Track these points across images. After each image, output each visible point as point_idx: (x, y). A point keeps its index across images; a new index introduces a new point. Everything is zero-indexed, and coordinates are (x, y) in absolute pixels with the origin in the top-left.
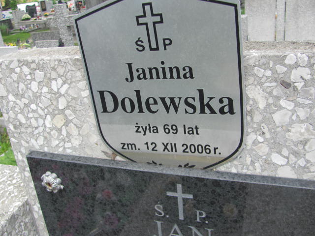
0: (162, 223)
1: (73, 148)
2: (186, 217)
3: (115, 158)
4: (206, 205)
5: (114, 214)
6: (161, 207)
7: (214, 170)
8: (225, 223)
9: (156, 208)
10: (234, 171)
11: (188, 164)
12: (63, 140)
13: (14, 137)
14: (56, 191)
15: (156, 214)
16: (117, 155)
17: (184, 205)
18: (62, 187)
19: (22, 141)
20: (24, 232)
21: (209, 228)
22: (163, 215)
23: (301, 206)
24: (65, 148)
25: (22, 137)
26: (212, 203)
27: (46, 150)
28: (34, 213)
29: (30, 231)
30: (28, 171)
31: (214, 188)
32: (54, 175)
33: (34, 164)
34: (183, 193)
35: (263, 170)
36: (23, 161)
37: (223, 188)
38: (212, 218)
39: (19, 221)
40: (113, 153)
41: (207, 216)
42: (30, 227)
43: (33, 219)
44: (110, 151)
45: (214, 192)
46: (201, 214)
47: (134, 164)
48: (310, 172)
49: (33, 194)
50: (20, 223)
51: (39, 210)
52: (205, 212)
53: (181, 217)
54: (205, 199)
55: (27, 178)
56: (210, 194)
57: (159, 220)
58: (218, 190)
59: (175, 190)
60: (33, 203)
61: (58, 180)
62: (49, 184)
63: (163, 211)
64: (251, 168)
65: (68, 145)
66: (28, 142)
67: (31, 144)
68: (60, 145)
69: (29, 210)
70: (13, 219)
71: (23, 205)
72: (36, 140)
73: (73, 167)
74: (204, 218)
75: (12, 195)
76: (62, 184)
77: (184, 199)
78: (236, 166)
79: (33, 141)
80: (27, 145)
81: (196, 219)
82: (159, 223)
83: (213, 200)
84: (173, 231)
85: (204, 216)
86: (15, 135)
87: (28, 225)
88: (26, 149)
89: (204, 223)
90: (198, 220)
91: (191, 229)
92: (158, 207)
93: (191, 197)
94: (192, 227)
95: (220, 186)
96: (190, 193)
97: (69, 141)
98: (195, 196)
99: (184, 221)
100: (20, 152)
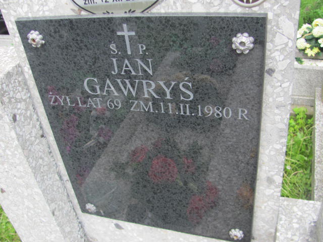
0: (116, 60)
1: (50, 10)
2: (132, 52)
3: (80, 13)
4: (144, 38)
5: (83, 59)
6: (114, 45)
7: (149, 12)
8: (159, 52)
9: (111, 47)
10: (163, 11)
11: (131, 10)
12: (42, 4)
13: (4, 8)
14: (39, 46)
15: (112, 53)
16: (81, 11)
17: (130, 41)
18: (44, 42)
19: (11, 11)
20: (18, 88)
21: (149, 58)
22: (116, 52)
23: (208, 31)
24: (44, 11)
25: (10, 7)
26: (149, 36)
27: (30, 15)
28: (25, 73)
29: (23, 88)
30: (18, 37)
31: (148, 23)
32: (37, 32)
33: (21, 26)
34: (128, 31)
35: (182, 8)
36: (13, 29)
37: (154, 23)
38: (150, 49)
39: (14, 78)
40: (79, 10)
41: (146, 48)
42: (23, 85)
43: (25, 79)
44: (76, 8)
45: (148, 27)
46: (142, 47)
47: (93, 15)
48: (214, 6)
49: (23, 56)
50: (15, 80)
51: (29, 70)
52: (145, 44)
53: (129, 53)
54: (144, 34)
55: (17, 44)
56: (146, 29)
57: (114, 57)
58: (152, 25)
59: (123, 30)
60: (24, 65)
61: (41, 36)
62: (34, 40)
63: (116, 49)
64: (174, 7)
65: (46, 8)
66: (15, 11)
67: (18, 12)
68: (40, 9)
69: (22, 71)
70: (9, 75)
71: (16, 66)
72: (22, 8)
73: (50, 23)
74: (145, 50)
75: (7, 62)
76: (43, 40)
77: (129, 36)
78: (164, 7)
79: (19, 9)
80: (15, 14)
81: (139, 53)
82: (114, 60)
83: (149, 34)
84: (125, 65)
85: (144, 49)
86: (5, 6)
87: (21, 83)
88: (14, 17)
89: (145, 54)
90: (141, 53)
91: (137, 62)
92: (112, 46)
93: (133, 33)
94: (137, 60)
95: (152, 21)
96: (133, 31)
97: (46, 5)
98: (137, 33)
99: (131, 55)
100: (10, 21)
